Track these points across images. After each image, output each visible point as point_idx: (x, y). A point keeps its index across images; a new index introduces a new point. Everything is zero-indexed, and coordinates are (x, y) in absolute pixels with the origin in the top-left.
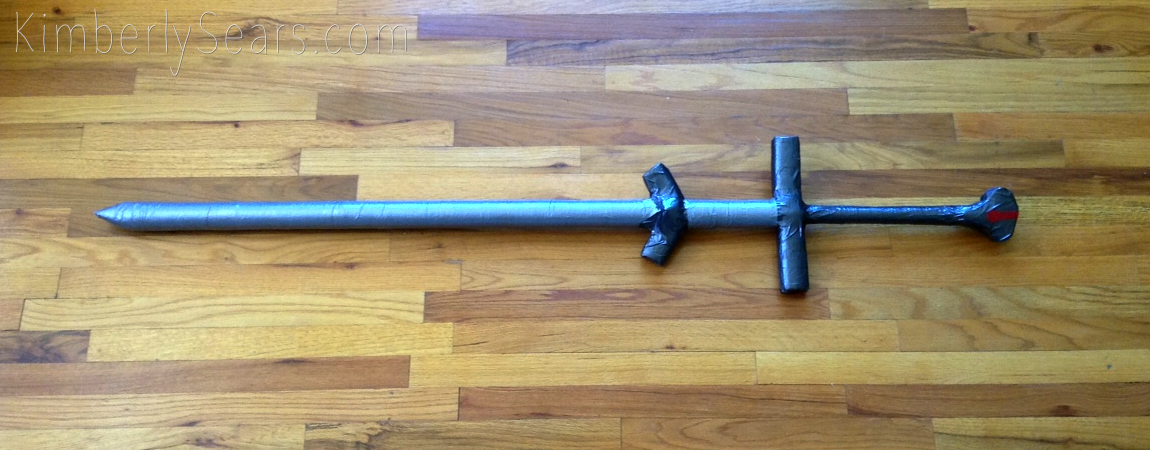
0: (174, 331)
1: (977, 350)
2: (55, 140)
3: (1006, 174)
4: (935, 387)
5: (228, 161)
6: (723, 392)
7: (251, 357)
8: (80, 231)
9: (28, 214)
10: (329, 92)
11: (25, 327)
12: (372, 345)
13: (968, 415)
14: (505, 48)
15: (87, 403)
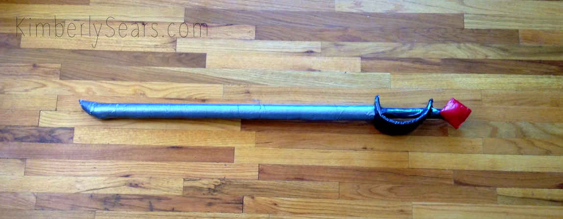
0: (116, 130)
1: (522, 154)
3: (544, 63)
4: (500, 172)
6: (392, 171)
7: (156, 144)
8: (67, 77)
9: (39, 67)
10: (190, 7)
11: (41, 125)
12: (215, 141)
13: (515, 187)
15: (73, 164)
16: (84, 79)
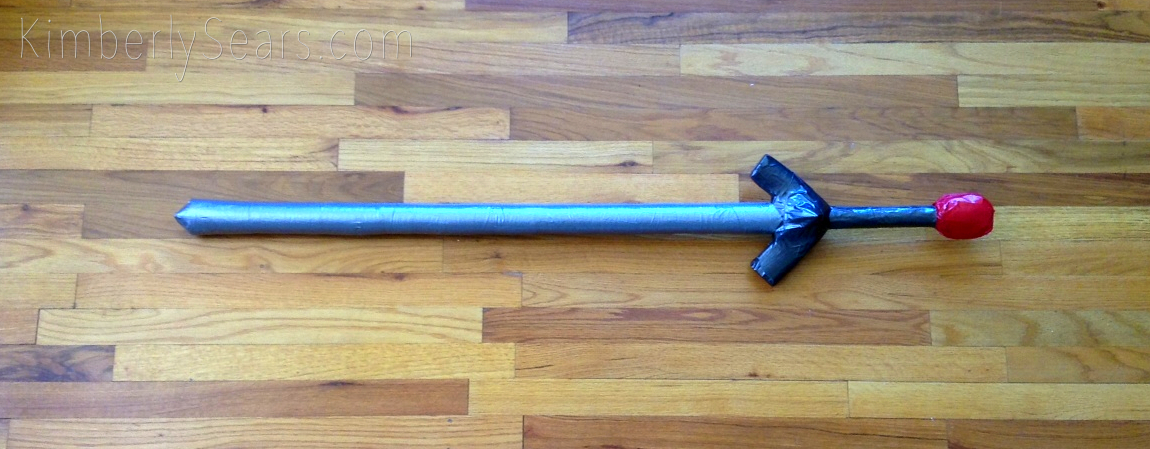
0: (209, 348)
1: (1092, 382)
2: (61, 124)
3: (1132, 180)
4: (1045, 423)
5: (259, 152)
6: (814, 425)
7: (294, 378)
8: (96, 232)
9: (37, 211)
10: (368, 72)
11: (43, 341)
12: (427, 367)
14: (566, 22)
15: (119, 427)
16: (137, 235)
